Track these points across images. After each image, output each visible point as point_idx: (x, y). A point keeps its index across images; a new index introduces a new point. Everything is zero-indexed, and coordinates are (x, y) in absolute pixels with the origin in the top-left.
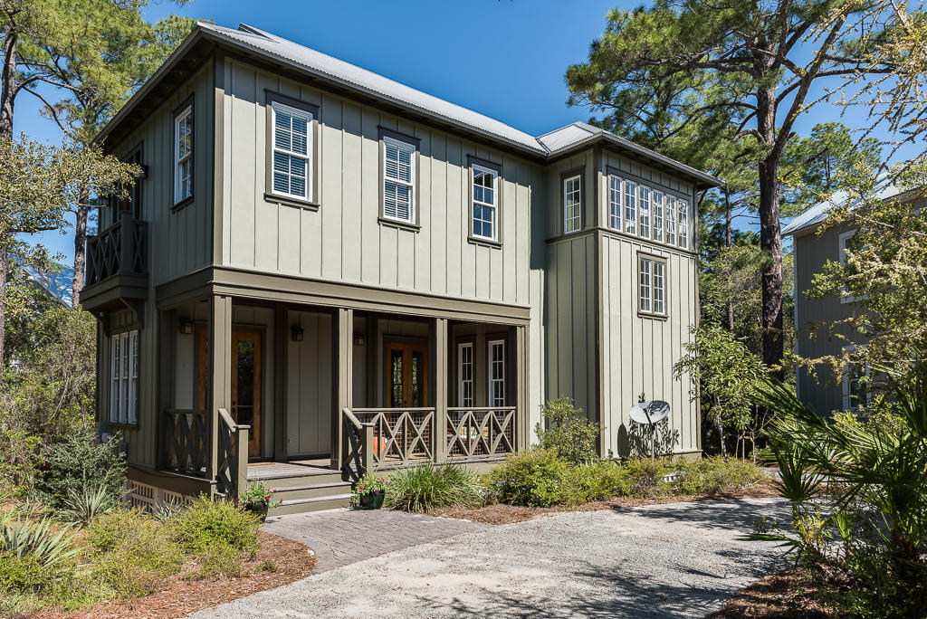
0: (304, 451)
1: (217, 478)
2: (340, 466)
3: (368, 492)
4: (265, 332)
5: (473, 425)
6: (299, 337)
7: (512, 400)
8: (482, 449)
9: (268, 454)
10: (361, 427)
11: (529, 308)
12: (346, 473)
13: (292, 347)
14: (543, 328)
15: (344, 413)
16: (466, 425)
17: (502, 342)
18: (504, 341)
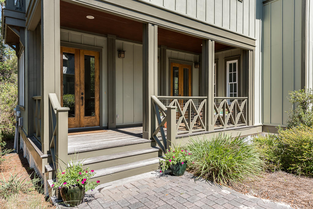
0: (126, 122)
1: (49, 153)
2: (150, 137)
3: (175, 163)
4: (102, 51)
5: (227, 107)
6: (122, 55)
7: (246, 93)
8: (231, 122)
9: (104, 124)
10: (166, 109)
11: (255, 40)
12: (154, 142)
13: (118, 61)
14: (261, 53)
15: (152, 99)
16: (223, 108)
17: (236, 61)
18: (237, 60)
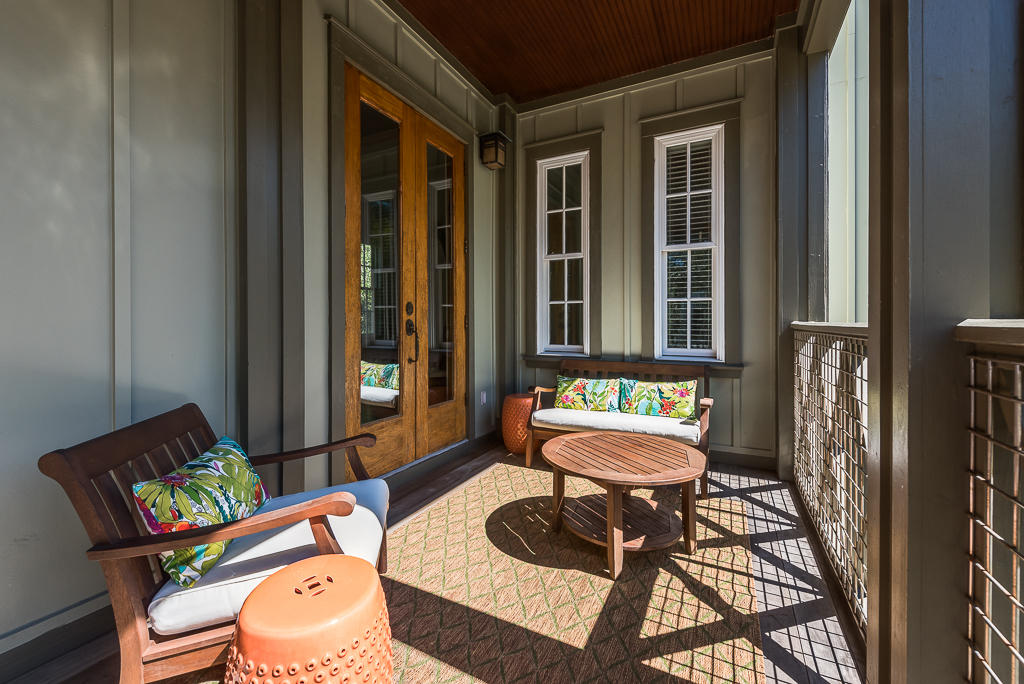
18: (720, 127)
